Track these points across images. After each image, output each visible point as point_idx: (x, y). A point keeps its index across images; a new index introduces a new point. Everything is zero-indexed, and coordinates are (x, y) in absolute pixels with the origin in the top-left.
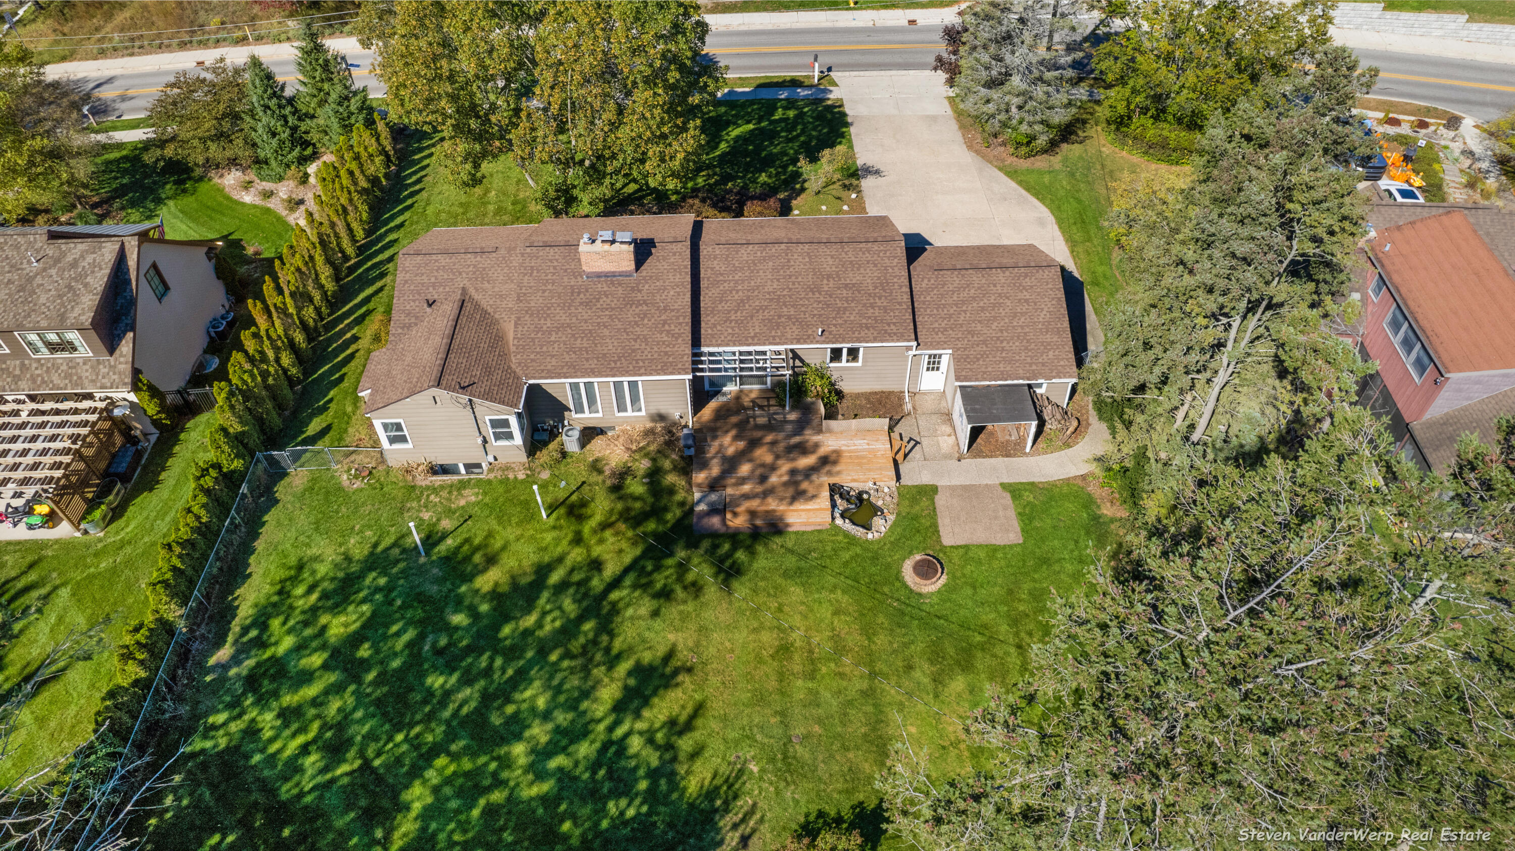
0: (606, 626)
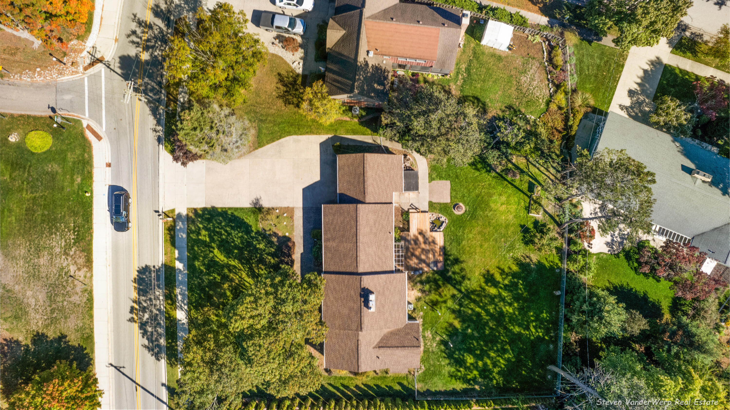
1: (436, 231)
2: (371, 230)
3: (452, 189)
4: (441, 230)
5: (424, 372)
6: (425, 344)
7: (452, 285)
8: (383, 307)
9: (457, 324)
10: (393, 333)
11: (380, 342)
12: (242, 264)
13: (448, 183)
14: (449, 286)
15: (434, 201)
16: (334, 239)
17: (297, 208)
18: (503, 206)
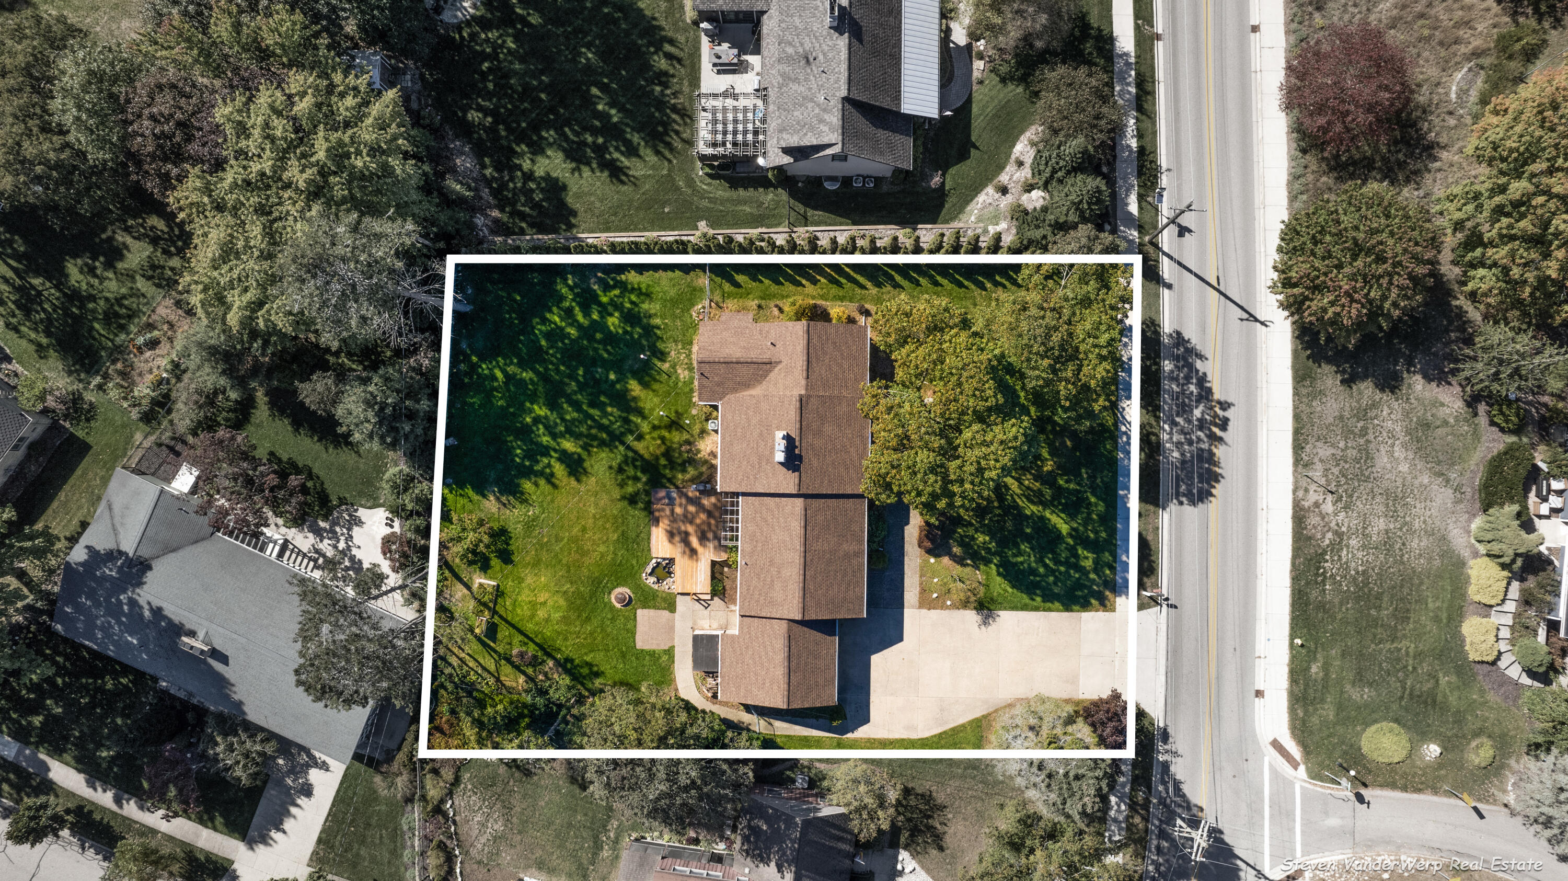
0: (603, 444)
1: (664, 559)
2: (779, 572)
3: (634, 634)
4: (654, 561)
5: (693, 305)
6: (689, 356)
7: (641, 457)
8: (761, 434)
9: (634, 387)
10: (747, 385)
11: (769, 371)
12: (1017, 507)
13: (639, 645)
14: (646, 456)
15: (666, 613)
16: (847, 556)
17: (913, 607)
18: (542, 600)
